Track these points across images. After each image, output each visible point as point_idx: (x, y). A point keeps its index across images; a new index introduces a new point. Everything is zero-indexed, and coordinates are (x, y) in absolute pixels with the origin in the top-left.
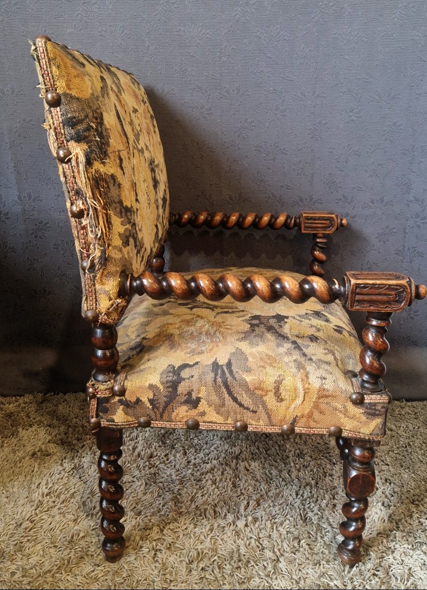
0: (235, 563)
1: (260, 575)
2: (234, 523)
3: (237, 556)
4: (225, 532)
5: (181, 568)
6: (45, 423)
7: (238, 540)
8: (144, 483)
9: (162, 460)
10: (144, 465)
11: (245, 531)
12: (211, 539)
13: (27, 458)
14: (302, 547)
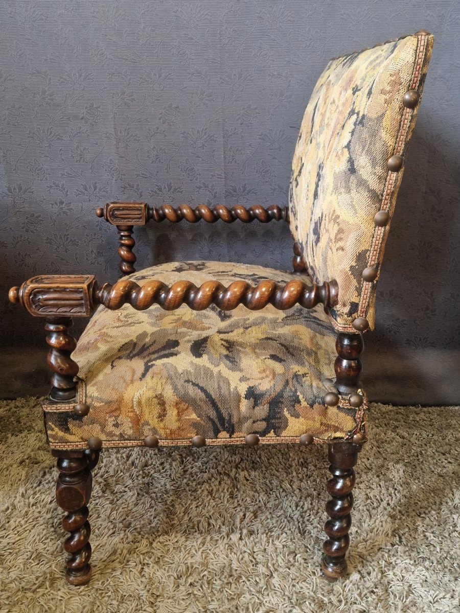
0: (225, 578)
1: (251, 591)
2: (228, 537)
3: (228, 571)
4: (218, 545)
5: (169, 584)
6: (36, 428)
7: (231, 554)
8: (136, 494)
9: (157, 469)
10: (138, 474)
11: (239, 544)
12: (202, 553)
13: (15, 466)
14: (298, 561)
